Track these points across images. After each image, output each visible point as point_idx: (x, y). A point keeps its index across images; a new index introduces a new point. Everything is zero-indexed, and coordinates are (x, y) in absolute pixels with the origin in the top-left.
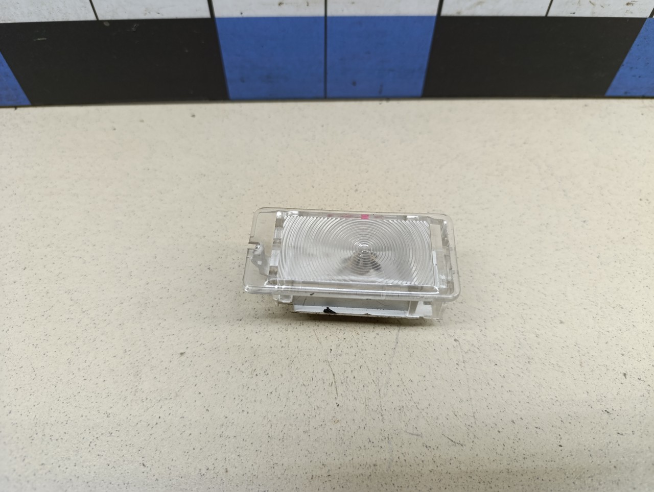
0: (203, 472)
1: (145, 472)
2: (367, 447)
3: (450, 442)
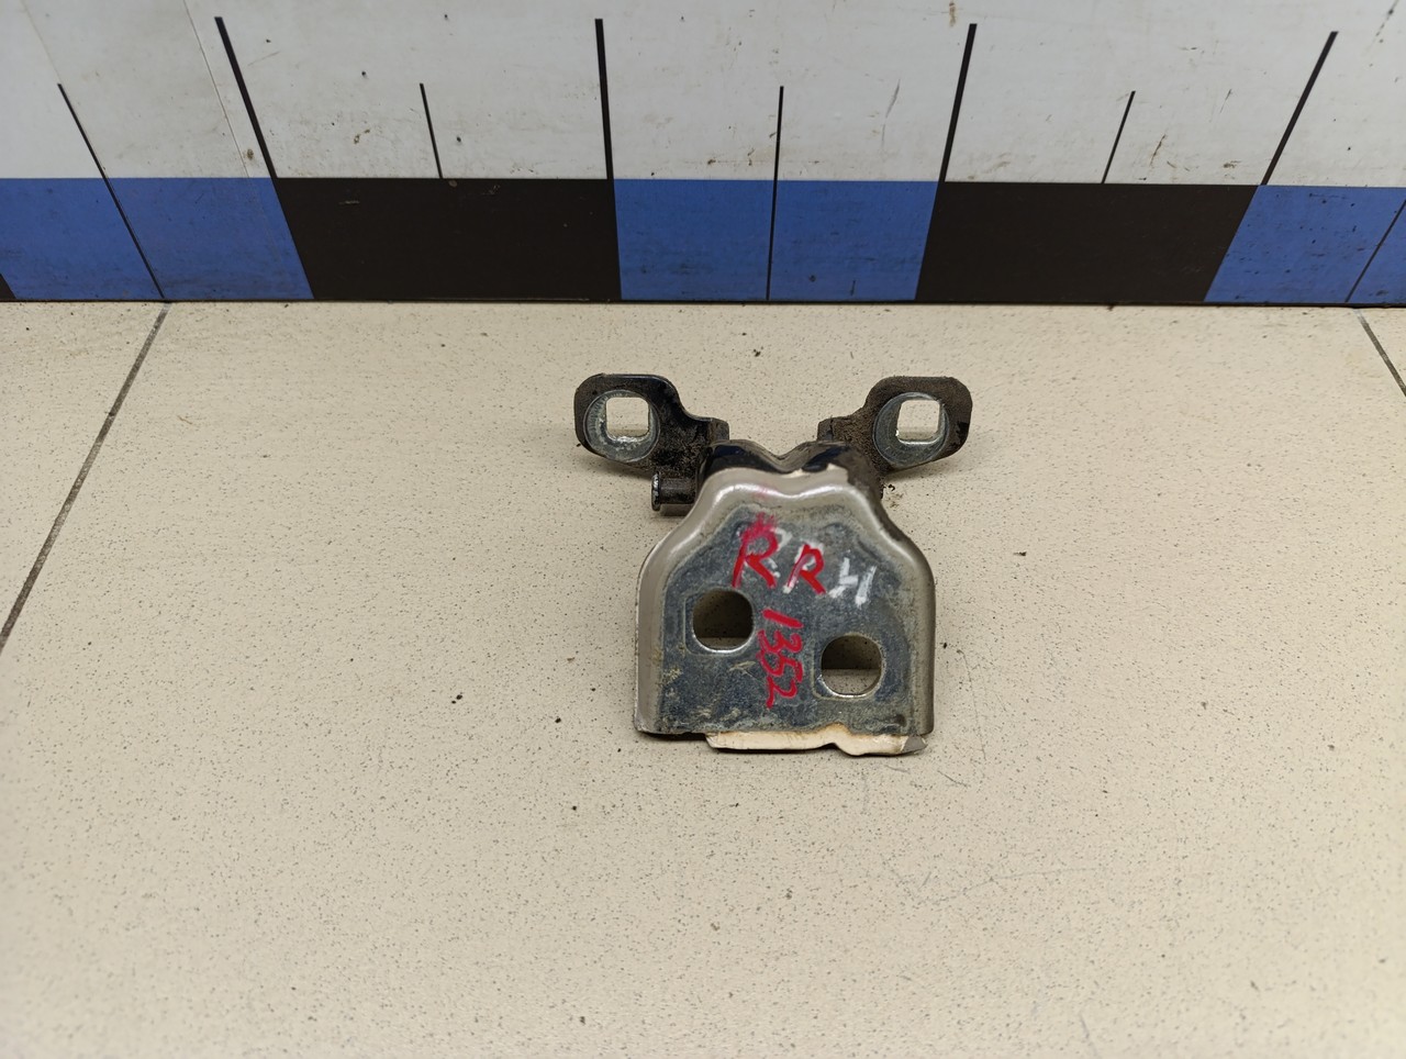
0: (608, 810)
1: (528, 810)
2: (832, 784)
3: (949, 782)
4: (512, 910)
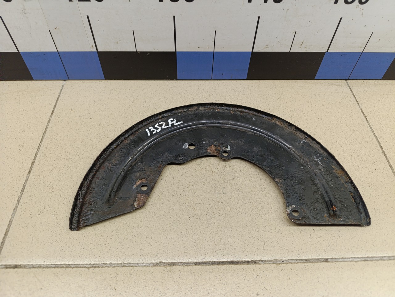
4: (153, 216)
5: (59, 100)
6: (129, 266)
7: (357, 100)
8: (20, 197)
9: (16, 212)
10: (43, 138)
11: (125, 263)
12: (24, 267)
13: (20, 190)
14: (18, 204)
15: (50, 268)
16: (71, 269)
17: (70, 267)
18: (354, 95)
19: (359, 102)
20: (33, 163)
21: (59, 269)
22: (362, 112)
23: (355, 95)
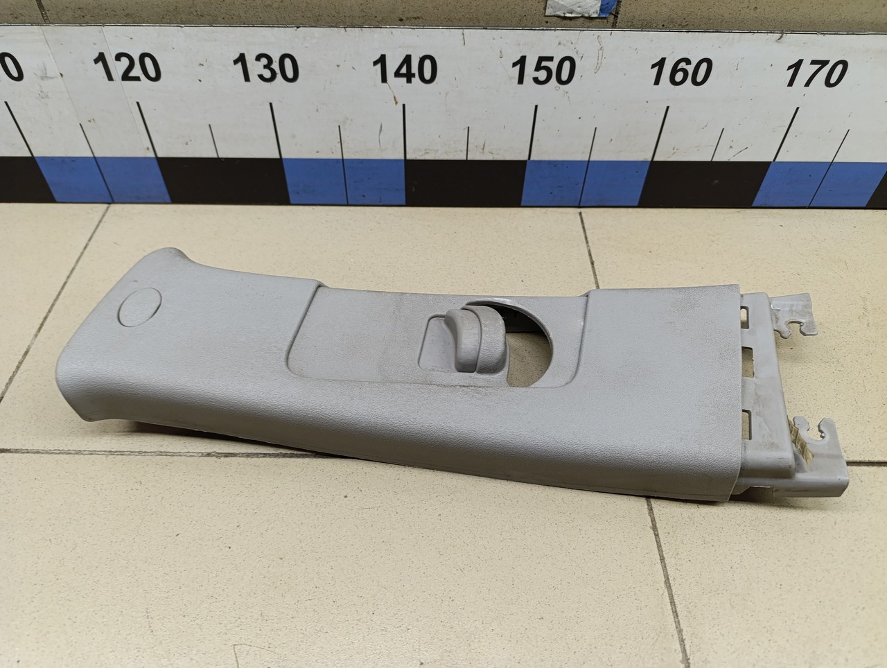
5: (100, 228)
6: (166, 455)
7: (588, 237)
8: (21, 363)
9: (11, 381)
10: (65, 283)
11: (161, 452)
12: (16, 451)
13: (23, 352)
14: (17, 372)
15: (52, 453)
16: (81, 456)
17: (82, 454)
18: (584, 227)
19: (589, 239)
20: (45, 318)
21: (65, 455)
22: (590, 255)
23: (586, 227)
